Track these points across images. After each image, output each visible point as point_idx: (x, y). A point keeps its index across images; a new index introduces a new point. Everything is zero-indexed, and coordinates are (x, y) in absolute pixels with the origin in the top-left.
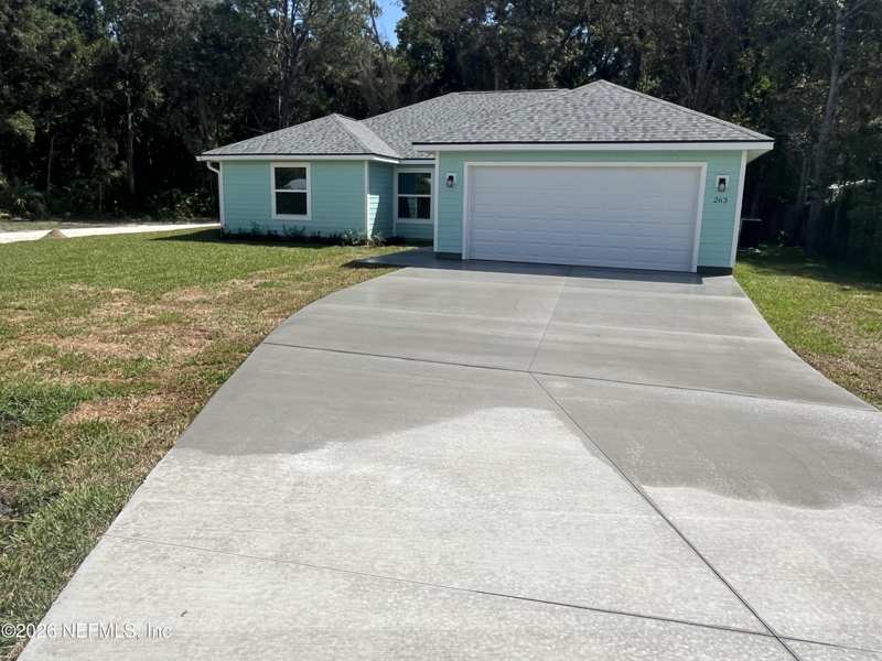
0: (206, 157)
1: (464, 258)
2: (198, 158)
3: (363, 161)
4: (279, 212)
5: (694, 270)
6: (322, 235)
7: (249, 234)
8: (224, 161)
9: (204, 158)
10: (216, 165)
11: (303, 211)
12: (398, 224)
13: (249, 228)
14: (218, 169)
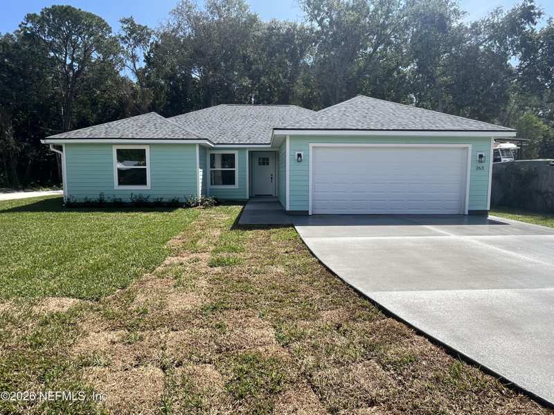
0: (50, 141)
1: (310, 214)
2: (43, 142)
3: (195, 145)
4: (120, 183)
5: (467, 213)
6: (164, 200)
7: (95, 202)
8: (66, 144)
9: (48, 141)
10: (60, 147)
11: (144, 183)
12: (211, 189)
13: (94, 197)
14: (62, 150)
